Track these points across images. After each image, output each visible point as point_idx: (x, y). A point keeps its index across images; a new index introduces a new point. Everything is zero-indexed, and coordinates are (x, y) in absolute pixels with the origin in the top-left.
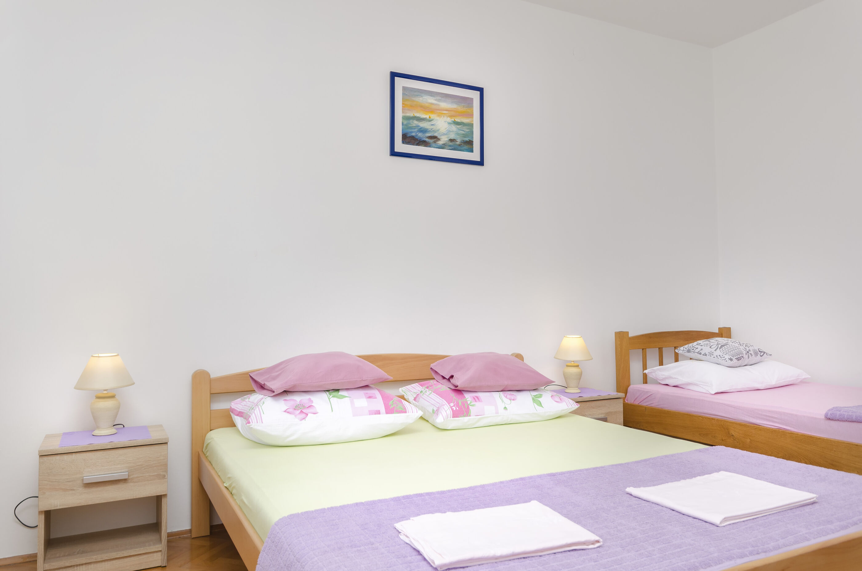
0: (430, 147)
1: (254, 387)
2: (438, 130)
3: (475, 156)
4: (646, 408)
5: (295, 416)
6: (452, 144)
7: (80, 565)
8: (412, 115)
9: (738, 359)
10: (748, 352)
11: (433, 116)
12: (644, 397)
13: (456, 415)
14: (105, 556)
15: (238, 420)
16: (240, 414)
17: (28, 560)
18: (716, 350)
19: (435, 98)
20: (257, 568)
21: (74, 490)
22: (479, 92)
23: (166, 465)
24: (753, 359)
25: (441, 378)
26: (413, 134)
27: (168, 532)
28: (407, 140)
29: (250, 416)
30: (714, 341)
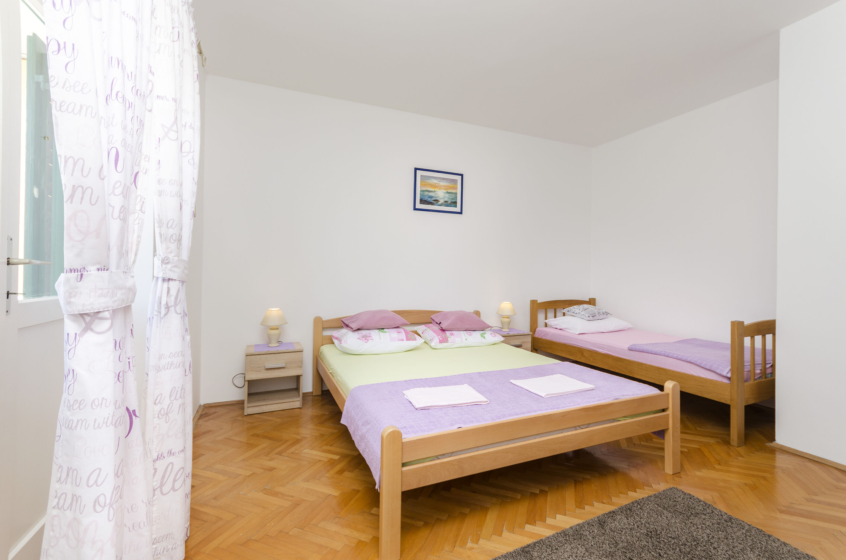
0: (434, 205)
1: (343, 325)
2: (439, 197)
3: (458, 209)
4: (544, 340)
5: (363, 341)
6: (446, 204)
7: (263, 405)
8: (425, 189)
9: (593, 317)
10: (599, 313)
11: (436, 190)
12: (543, 335)
13: (441, 342)
14: (275, 402)
15: (335, 341)
16: (337, 338)
17: (238, 403)
18: (582, 311)
19: (437, 180)
20: (344, 408)
21: (261, 371)
22: (461, 176)
23: (302, 361)
24: (601, 317)
25: (436, 323)
26: (426, 199)
27: (303, 392)
28: (422, 202)
29: (341, 340)
30: (582, 306)
